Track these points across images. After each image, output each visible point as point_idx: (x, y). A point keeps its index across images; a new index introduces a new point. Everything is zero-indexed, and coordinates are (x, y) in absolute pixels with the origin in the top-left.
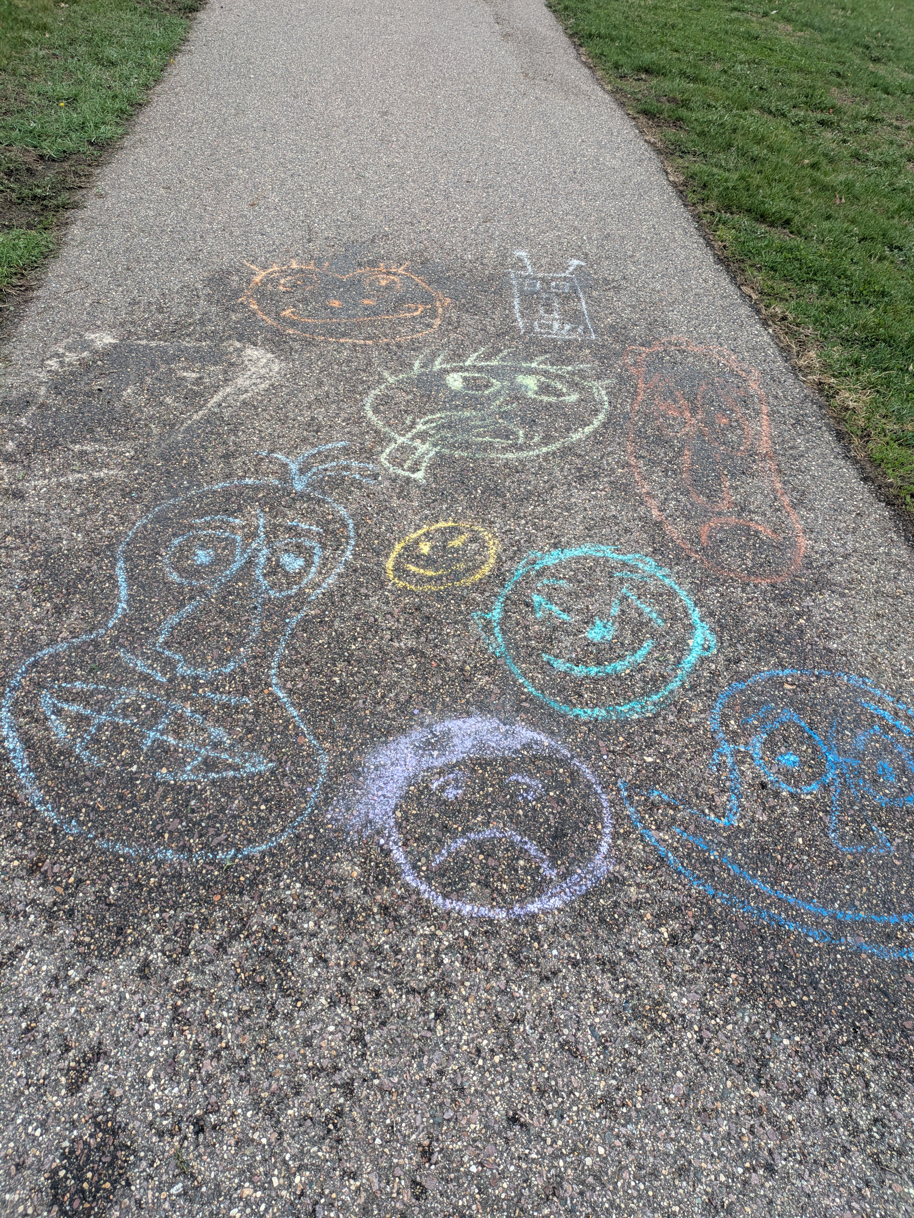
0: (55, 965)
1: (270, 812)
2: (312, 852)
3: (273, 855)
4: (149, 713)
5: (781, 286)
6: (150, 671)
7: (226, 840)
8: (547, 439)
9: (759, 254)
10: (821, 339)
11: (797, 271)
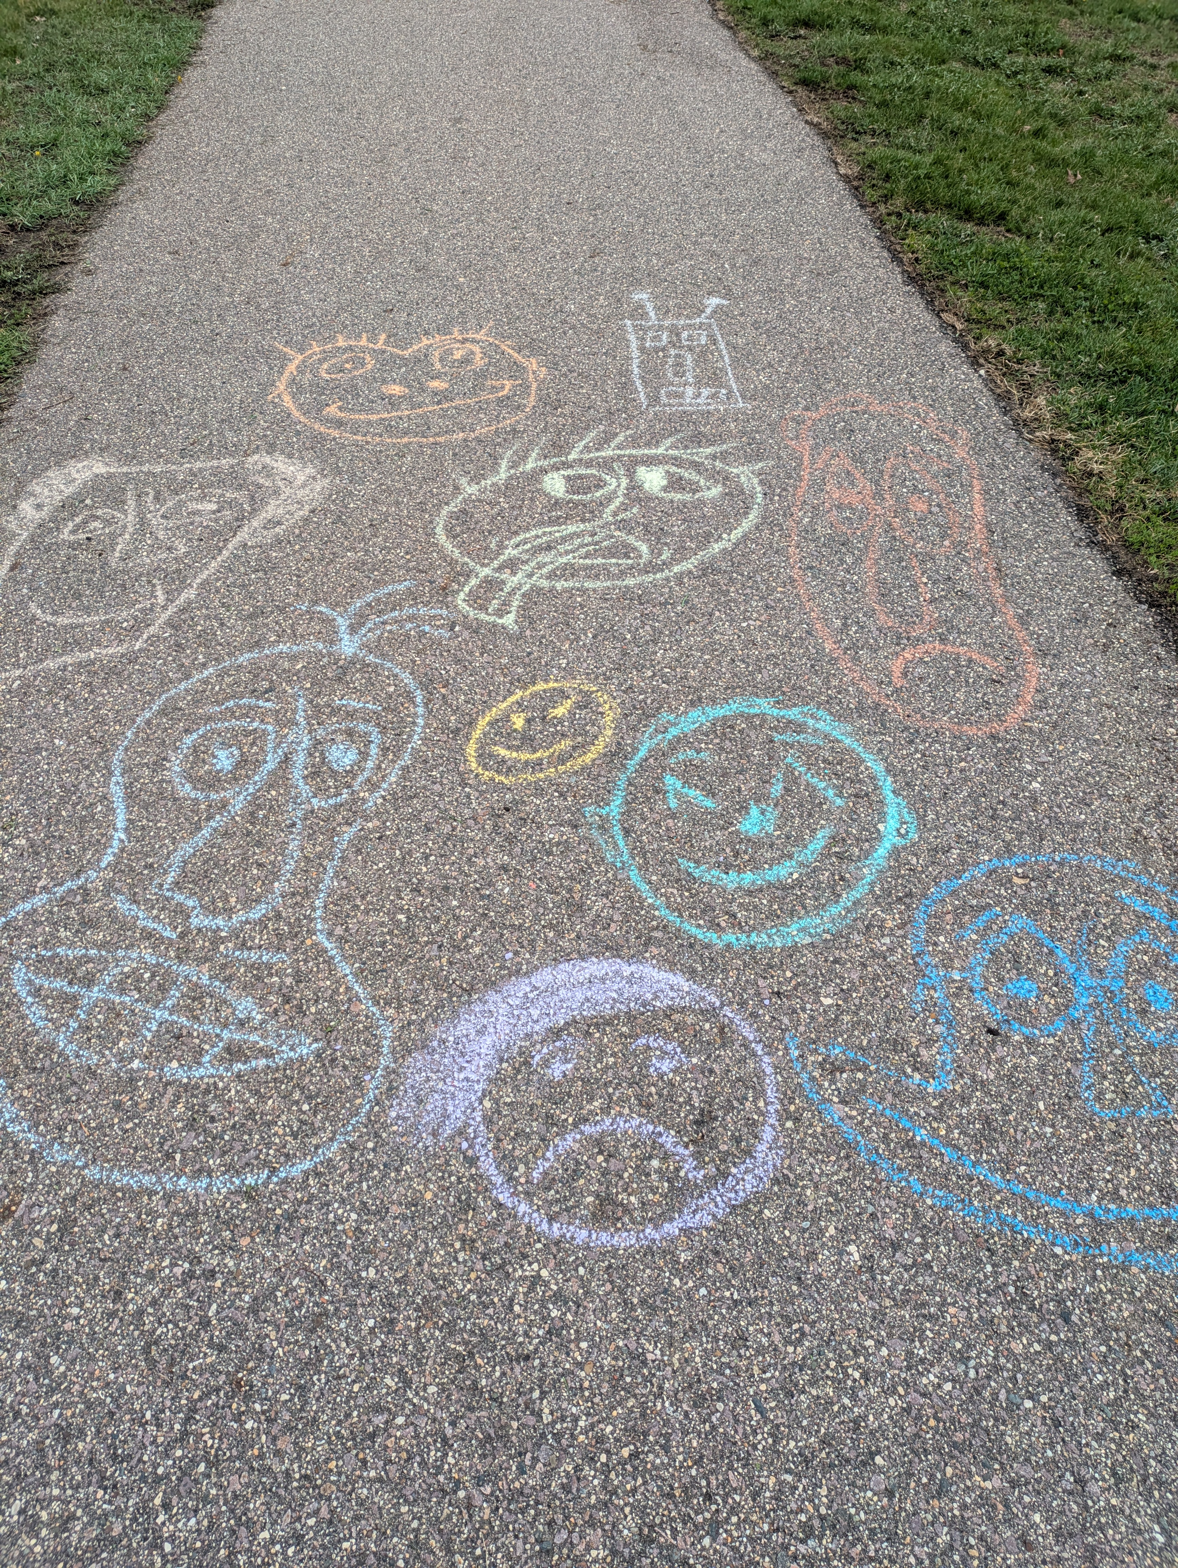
0: (33, 1350)
1: (315, 1114)
2: (372, 1166)
3: (318, 1174)
4: (154, 984)
5: (994, 309)
6: (155, 925)
7: (257, 1158)
8: (681, 553)
9: (965, 265)
10: (1052, 378)
11: (1016, 285)
